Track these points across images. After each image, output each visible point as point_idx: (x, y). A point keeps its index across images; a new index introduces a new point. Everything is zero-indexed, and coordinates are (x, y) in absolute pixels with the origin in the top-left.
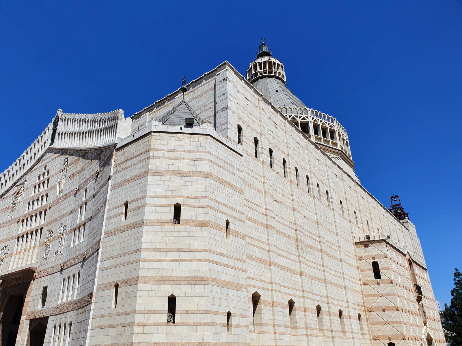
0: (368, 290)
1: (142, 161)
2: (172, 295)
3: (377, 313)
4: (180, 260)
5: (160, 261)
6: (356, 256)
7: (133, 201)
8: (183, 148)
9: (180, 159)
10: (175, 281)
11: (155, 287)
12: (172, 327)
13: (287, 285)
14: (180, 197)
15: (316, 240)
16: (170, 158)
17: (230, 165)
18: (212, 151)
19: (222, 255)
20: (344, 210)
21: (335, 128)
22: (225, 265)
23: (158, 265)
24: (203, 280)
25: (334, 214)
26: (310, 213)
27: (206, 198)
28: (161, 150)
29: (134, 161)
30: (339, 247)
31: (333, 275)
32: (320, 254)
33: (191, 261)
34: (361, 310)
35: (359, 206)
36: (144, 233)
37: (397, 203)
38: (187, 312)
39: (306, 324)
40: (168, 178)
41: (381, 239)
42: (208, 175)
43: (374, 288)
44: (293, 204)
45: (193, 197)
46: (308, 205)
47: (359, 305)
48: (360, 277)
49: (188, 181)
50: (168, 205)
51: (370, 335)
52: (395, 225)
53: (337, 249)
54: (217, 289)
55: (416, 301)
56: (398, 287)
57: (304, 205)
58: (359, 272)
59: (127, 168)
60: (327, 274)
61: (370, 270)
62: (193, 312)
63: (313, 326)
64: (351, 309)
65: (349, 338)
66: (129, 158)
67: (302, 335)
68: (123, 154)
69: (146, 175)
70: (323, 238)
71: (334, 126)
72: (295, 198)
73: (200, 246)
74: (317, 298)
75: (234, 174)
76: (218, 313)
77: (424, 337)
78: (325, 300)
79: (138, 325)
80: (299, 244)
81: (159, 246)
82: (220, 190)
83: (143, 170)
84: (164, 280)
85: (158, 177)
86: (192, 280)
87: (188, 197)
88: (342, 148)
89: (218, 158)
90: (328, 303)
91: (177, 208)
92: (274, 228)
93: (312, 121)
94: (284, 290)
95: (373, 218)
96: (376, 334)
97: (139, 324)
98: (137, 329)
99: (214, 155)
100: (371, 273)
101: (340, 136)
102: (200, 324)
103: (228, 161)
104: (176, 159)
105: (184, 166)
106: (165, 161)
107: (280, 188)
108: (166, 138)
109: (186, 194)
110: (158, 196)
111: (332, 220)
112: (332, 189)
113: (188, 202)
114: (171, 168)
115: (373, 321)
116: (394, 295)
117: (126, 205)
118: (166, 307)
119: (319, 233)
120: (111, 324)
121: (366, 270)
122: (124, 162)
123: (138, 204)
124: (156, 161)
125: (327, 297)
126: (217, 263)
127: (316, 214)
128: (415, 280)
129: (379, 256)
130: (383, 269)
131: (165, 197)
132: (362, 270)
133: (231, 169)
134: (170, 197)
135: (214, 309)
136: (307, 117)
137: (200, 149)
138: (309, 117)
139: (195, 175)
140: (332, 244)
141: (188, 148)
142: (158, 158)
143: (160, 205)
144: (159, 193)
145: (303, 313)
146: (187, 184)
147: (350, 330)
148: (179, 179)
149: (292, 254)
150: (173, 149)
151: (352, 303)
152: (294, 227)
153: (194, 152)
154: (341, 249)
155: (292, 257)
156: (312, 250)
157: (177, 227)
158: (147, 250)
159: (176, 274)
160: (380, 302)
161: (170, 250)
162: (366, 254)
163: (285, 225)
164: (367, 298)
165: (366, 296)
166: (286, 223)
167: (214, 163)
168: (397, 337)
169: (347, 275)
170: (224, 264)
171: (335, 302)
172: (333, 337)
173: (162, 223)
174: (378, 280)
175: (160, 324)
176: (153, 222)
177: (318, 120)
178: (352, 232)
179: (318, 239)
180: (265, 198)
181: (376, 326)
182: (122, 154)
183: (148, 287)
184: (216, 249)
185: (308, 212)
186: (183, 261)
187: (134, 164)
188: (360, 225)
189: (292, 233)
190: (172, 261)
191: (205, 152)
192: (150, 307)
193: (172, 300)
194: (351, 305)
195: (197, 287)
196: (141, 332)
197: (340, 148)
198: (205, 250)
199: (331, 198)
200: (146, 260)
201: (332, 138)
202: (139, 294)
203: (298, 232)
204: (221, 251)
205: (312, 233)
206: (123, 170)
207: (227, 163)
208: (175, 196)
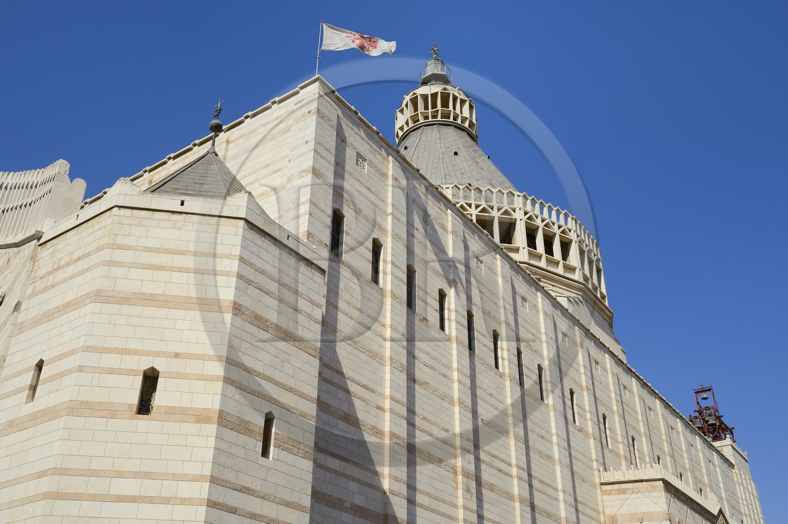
1: (86, 270)
4: (141, 497)
5: (93, 498)
6: (602, 513)
7: (54, 360)
9: (171, 269)
14: (158, 354)
15: (505, 473)
18: (247, 255)
20: (579, 410)
21: (572, 236)
23: (87, 508)
28: (129, 248)
29: (70, 270)
33: (167, 501)
37: (709, 403)
40: (137, 310)
45: (190, 356)
49: (183, 320)
50: (130, 372)
59: (53, 287)
66: (63, 263)
69: (88, 301)
70: (523, 469)
71: (570, 231)
72: (460, 377)
83: (83, 291)
85: (115, 308)
87: (177, 355)
88: (586, 280)
91: (150, 380)
93: (525, 218)
101: (582, 253)
104: (161, 268)
105: (177, 286)
106: (135, 273)
107: (427, 353)
109: (173, 348)
110: (109, 351)
111: (548, 432)
113: (177, 366)
114: (148, 289)
122: (50, 273)
124: (116, 271)
129: (652, 517)
131: (126, 352)
134: (136, 353)
136: (514, 210)
138: (517, 210)
143: (112, 371)
144: (111, 343)
146: (180, 324)
149: (444, 501)
157: (143, 422)
158: (66, 472)
161: (120, 475)
162: (625, 511)
166: (435, 431)
167: (250, 283)
170: (249, 513)
173: (111, 412)
176: (89, 409)
177: (537, 217)
178: (595, 461)
185: (490, 409)
186: (149, 500)
187: (69, 279)
190: (122, 499)
197: (580, 279)
200: (60, 496)
201: (565, 256)
204: (247, 482)
206: (45, 290)
208: (148, 354)
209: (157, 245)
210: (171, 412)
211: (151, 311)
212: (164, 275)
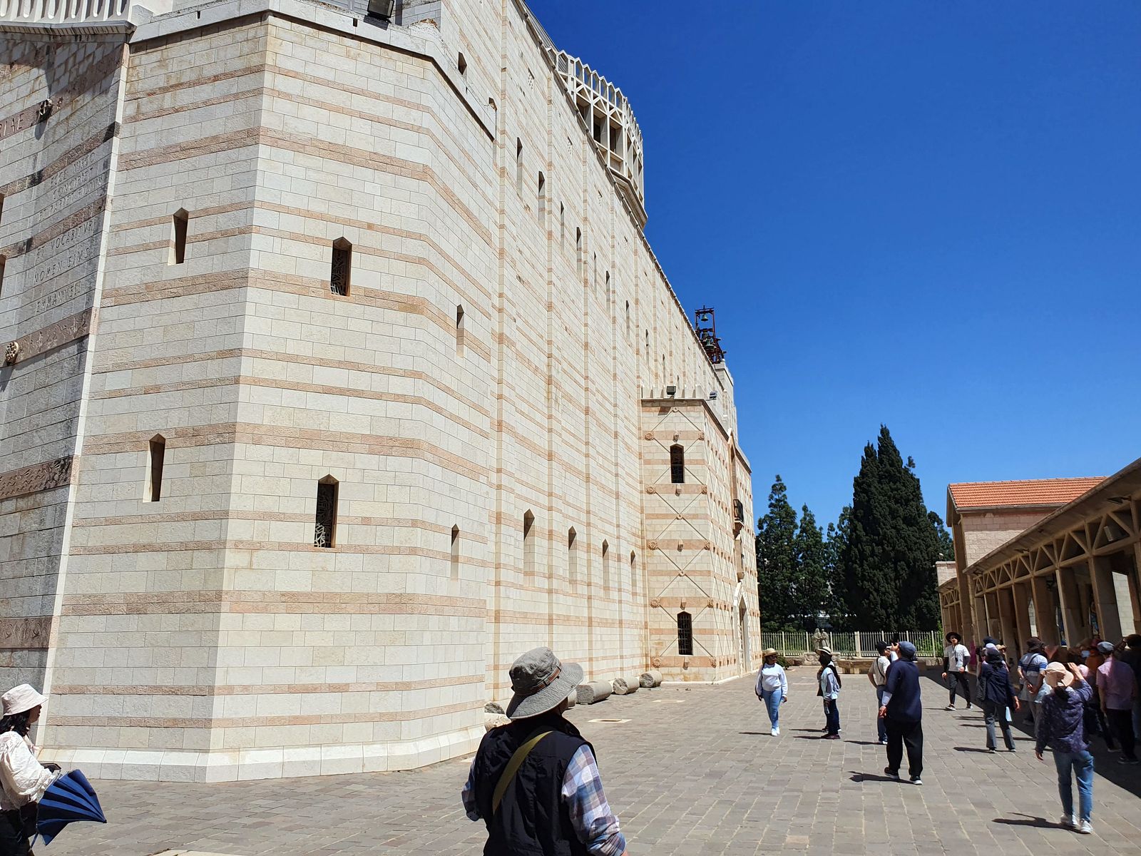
0: (653, 503)
1: (236, 96)
2: (329, 476)
3: (666, 552)
4: (349, 390)
5: (295, 387)
6: (640, 429)
7: (206, 212)
8: (360, 83)
9: (351, 113)
10: (338, 442)
11: (282, 453)
12: (325, 555)
13: (524, 478)
14: (348, 222)
15: (579, 385)
16: (321, 105)
17: (469, 158)
18: (436, 109)
19: (447, 390)
20: (631, 324)
21: (623, 123)
22: (452, 417)
23: (290, 397)
24: (409, 447)
25: (614, 329)
26: (576, 321)
27: (420, 237)
28: (295, 75)
29: (206, 92)
30: (615, 405)
31: (601, 466)
32: (583, 416)
33: (378, 396)
34: (636, 545)
35: (655, 321)
36: (250, 309)
37: (708, 325)
38: (366, 521)
39: (550, 567)
40: (315, 162)
41: (697, 398)
42: (424, 173)
43: (669, 500)
44: (550, 294)
45: (385, 230)
46: (573, 301)
47: (634, 535)
48: (641, 476)
49: (372, 183)
50: (316, 241)
51: (645, 595)
52: (704, 373)
53: (611, 409)
54: (436, 471)
55: (732, 532)
56: (712, 501)
57: (567, 299)
58: (640, 465)
59: (177, 111)
60: (592, 462)
61: (664, 462)
62: (382, 523)
63: (561, 573)
64: (623, 543)
65: (614, 601)
66: (185, 79)
67: (540, 590)
68: (158, 64)
69: (249, 141)
70: (593, 382)
71: (621, 114)
72: (554, 279)
73: (401, 363)
74: (571, 512)
75: (475, 185)
76: (436, 528)
77: (736, 603)
78: (583, 517)
79: (236, 547)
80: (554, 389)
81: (292, 349)
82: (448, 222)
83: (239, 125)
84: (308, 439)
85: (289, 155)
86: (383, 445)
87: (370, 227)
88: (630, 176)
89: (446, 130)
90: (589, 524)
91: (342, 253)
92: (513, 344)
93: (577, 90)
94: (520, 489)
95: (674, 351)
96: (657, 594)
97: (238, 545)
98: (232, 558)
99: (440, 122)
100: (666, 470)
101: (629, 143)
102: (398, 551)
103: (467, 147)
104: (339, 110)
105: (360, 136)
106: (307, 111)
107: (529, 248)
108: (310, 42)
109: (364, 216)
110: (288, 211)
111: (609, 344)
112: (616, 271)
113: (371, 239)
114: (325, 135)
115: (655, 569)
116: (706, 517)
117: (181, 221)
118: (312, 507)
119: (586, 370)
120: (144, 541)
121: (657, 462)
122: (165, 90)
123: (224, 221)
124: (283, 105)
125: (588, 512)
126: (439, 410)
127: (586, 325)
128: (735, 491)
129: (688, 435)
130: (691, 462)
131: (309, 215)
132: (648, 462)
133: (470, 170)
134: (321, 217)
135: (430, 517)
136: (566, 79)
137: (406, 96)
138: (569, 79)
139: (389, 168)
140: (604, 397)
141: (373, 87)
142: (288, 96)
143: (295, 237)
144: (288, 201)
145: (545, 543)
146: (369, 188)
147: (616, 585)
148: (346, 169)
149: (538, 410)
150: (331, 78)
151: (625, 528)
152: (546, 347)
153: (388, 99)
154: (619, 413)
155: (538, 417)
156: (571, 407)
157: (339, 302)
158: (259, 354)
159: (338, 425)
160: (677, 531)
161: (323, 363)
162: (661, 428)
163: (531, 341)
164: (649, 521)
165: (649, 517)
166: (534, 337)
167: (439, 144)
168: (697, 601)
169: (623, 468)
170: (451, 414)
171: (599, 524)
172: (590, 598)
173: (301, 288)
174: (679, 485)
175: (296, 548)
176: (275, 281)
177: (589, 92)
178: (638, 377)
179: (582, 382)
180: (502, 266)
181: (660, 578)
182: (155, 64)
183: (263, 451)
184: (436, 374)
185: (572, 317)
186: (358, 394)
187: (207, 103)
188: (652, 363)
189: (540, 361)
190: (328, 391)
191: (419, 107)
192: (270, 505)
193: (328, 492)
194: (623, 533)
195: (394, 462)
196: (245, 564)
197: (625, 175)
198: (416, 375)
199: (614, 292)
200: (256, 382)
201: (613, 147)
202: (237, 467)
203: (554, 362)
204: (448, 381)
205: (575, 368)
206: (161, 113)
207: (463, 151)
208: (336, 220)
209: (330, 76)
210: (372, 296)
211: (333, 166)
212: (341, 119)
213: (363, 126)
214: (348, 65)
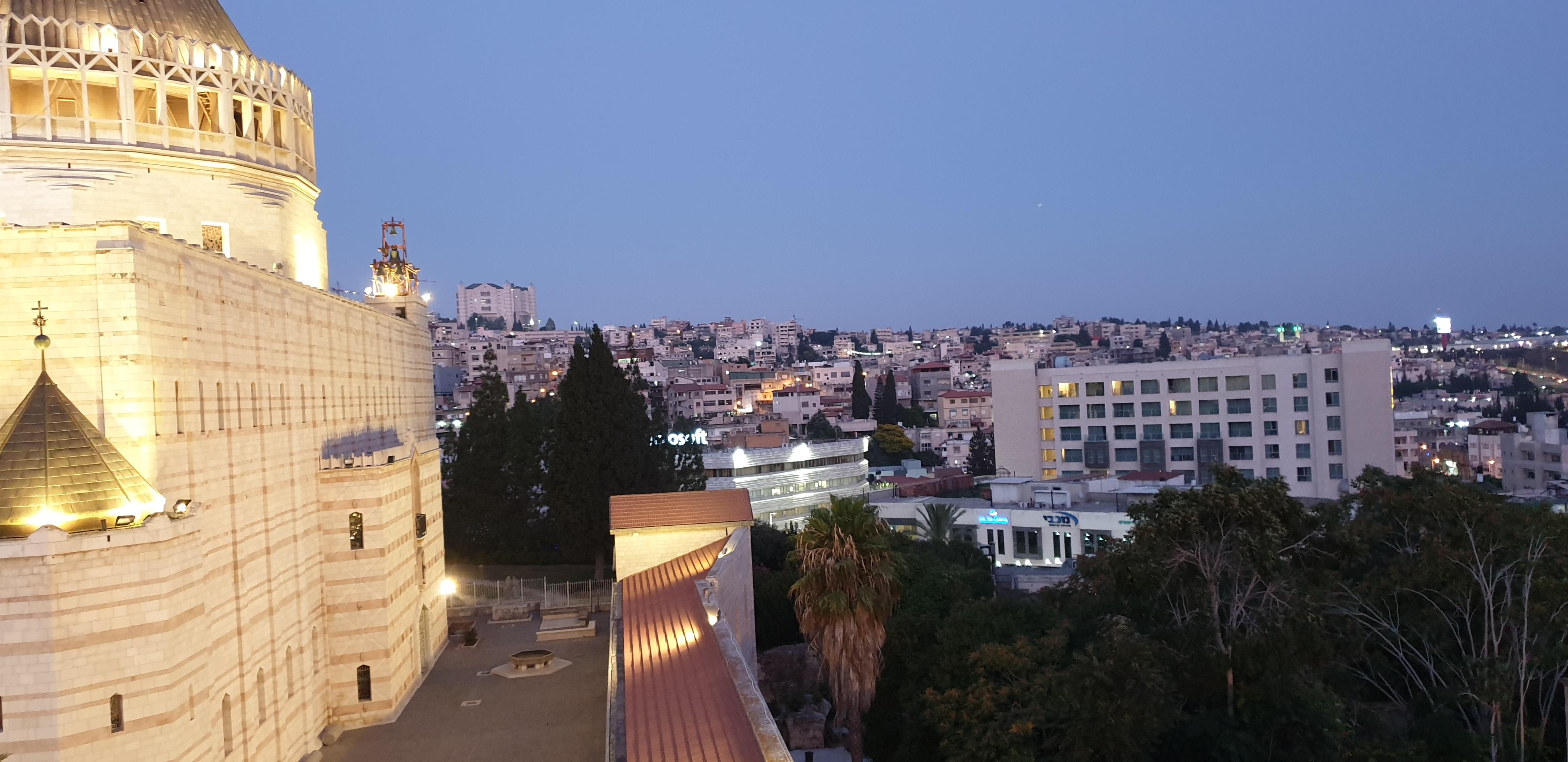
0: (333, 570)
1: (29, 615)
3: (346, 614)
6: (319, 501)
7: (16, 697)
9: (113, 605)
14: (119, 681)
15: (260, 533)
16: (92, 608)
25: (290, 436)
26: (255, 477)
28: (72, 594)
31: (282, 585)
32: (265, 558)
35: (331, 364)
40: (91, 650)
43: (349, 566)
45: (143, 677)
46: (251, 461)
48: (320, 547)
49: (131, 647)
50: (99, 703)
57: (245, 468)
60: (274, 591)
61: (343, 531)
63: (252, 716)
72: (234, 471)
74: (258, 656)
78: (269, 649)
80: (239, 572)
83: (35, 637)
85: (73, 652)
87: (133, 678)
90: (273, 652)
91: (116, 704)
96: (337, 653)
100: (346, 538)
105: (120, 618)
106: (84, 616)
109: (130, 673)
110: (79, 690)
113: (135, 686)
114: (97, 629)
115: (335, 631)
121: (337, 531)
124: (66, 620)
125: (272, 641)
128: (418, 509)
129: (366, 503)
130: (370, 528)
131: (91, 687)
132: (327, 532)
134: (100, 685)
139: (141, 633)
141: (126, 579)
142: (68, 611)
143: (85, 706)
144: (78, 684)
145: (240, 705)
146: (131, 652)
148: (112, 646)
149: (228, 602)
151: (306, 616)
152: (230, 539)
153: (137, 584)
156: (254, 564)
157: (119, 737)
160: (355, 594)
162: (338, 496)
164: (329, 588)
165: (329, 584)
168: (375, 653)
171: (282, 640)
173: (92, 737)
174: (358, 551)
176: (76, 740)
181: (339, 639)
185: (251, 477)
188: (330, 413)
189: (229, 555)
194: (304, 624)
199: (288, 398)
203: (238, 547)
205: (255, 523)
208: (110, 683)
209: (95, 585)
210: (138, 724)
211: (104, 647)
212: (107, 612)
213: (121, 610)
214: (106, 571)
